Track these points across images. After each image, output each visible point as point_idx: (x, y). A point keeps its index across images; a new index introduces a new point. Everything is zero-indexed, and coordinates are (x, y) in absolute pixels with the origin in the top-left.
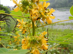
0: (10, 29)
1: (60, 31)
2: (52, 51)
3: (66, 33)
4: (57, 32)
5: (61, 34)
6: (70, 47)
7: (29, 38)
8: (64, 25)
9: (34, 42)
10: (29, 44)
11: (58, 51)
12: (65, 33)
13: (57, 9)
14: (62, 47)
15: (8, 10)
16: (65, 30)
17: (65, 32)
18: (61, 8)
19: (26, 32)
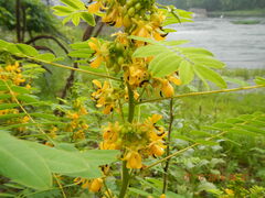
0: (50, 84)
1: (227, 100)
2: (194, 168)
3: (251, 109)
4: (219, 101)
5: (233, 109)
6: (259, 159)
7: (118, 127)
8: (245, 76)
9: (130, 137)
10: (120, 140)
11: (214, 168)
12: (246, 109)
13: (225, 16)
14: (229, 158)
15: (46, 12)
16: (250, 95)
17: (248, 103)
18: (239, 13)
19: (112, 110)
